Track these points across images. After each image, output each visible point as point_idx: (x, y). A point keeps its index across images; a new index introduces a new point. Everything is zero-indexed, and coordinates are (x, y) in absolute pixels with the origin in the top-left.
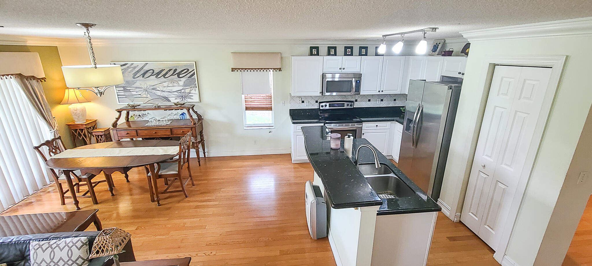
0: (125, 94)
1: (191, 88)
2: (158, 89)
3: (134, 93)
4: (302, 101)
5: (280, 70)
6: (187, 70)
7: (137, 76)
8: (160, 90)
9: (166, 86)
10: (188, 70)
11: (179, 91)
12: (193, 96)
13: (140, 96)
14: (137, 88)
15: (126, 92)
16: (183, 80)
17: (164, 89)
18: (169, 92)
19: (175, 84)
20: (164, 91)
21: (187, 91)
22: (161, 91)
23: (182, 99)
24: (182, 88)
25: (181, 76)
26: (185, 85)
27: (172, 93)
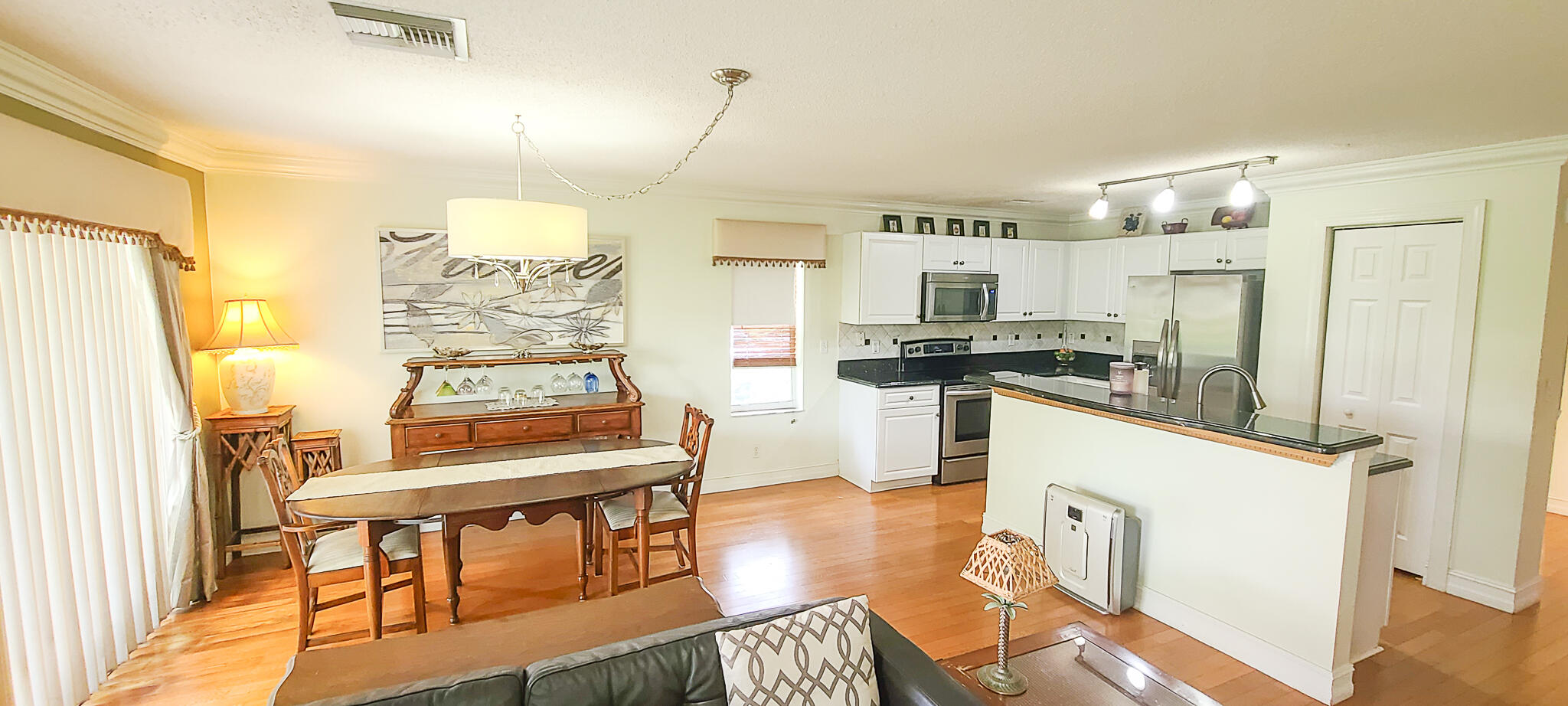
0: (410, 324)
1: (606, 305)
2: (514, 308)
3: (440, 319)
4: (866, 340)
5: (822, 264)
6: (601, 258)
7: (456, 270)
8: (519, 311)
9: (539, 300)
10: (605, 257)
11: (574, 316)
12: (608, 328)
13: (455, 328)
14: (449, 304)
15: (414, 315)
16: (588, 283)
17: (532, 309)
18: (545, 317)
19: (564, 296)
20: (530, 315)
21: (596, 314)
22: (523, 314)
23: (577, 337)
24: (581, 305)
25: (582, 273)
26: (593, 297)
27: (553, 320)
